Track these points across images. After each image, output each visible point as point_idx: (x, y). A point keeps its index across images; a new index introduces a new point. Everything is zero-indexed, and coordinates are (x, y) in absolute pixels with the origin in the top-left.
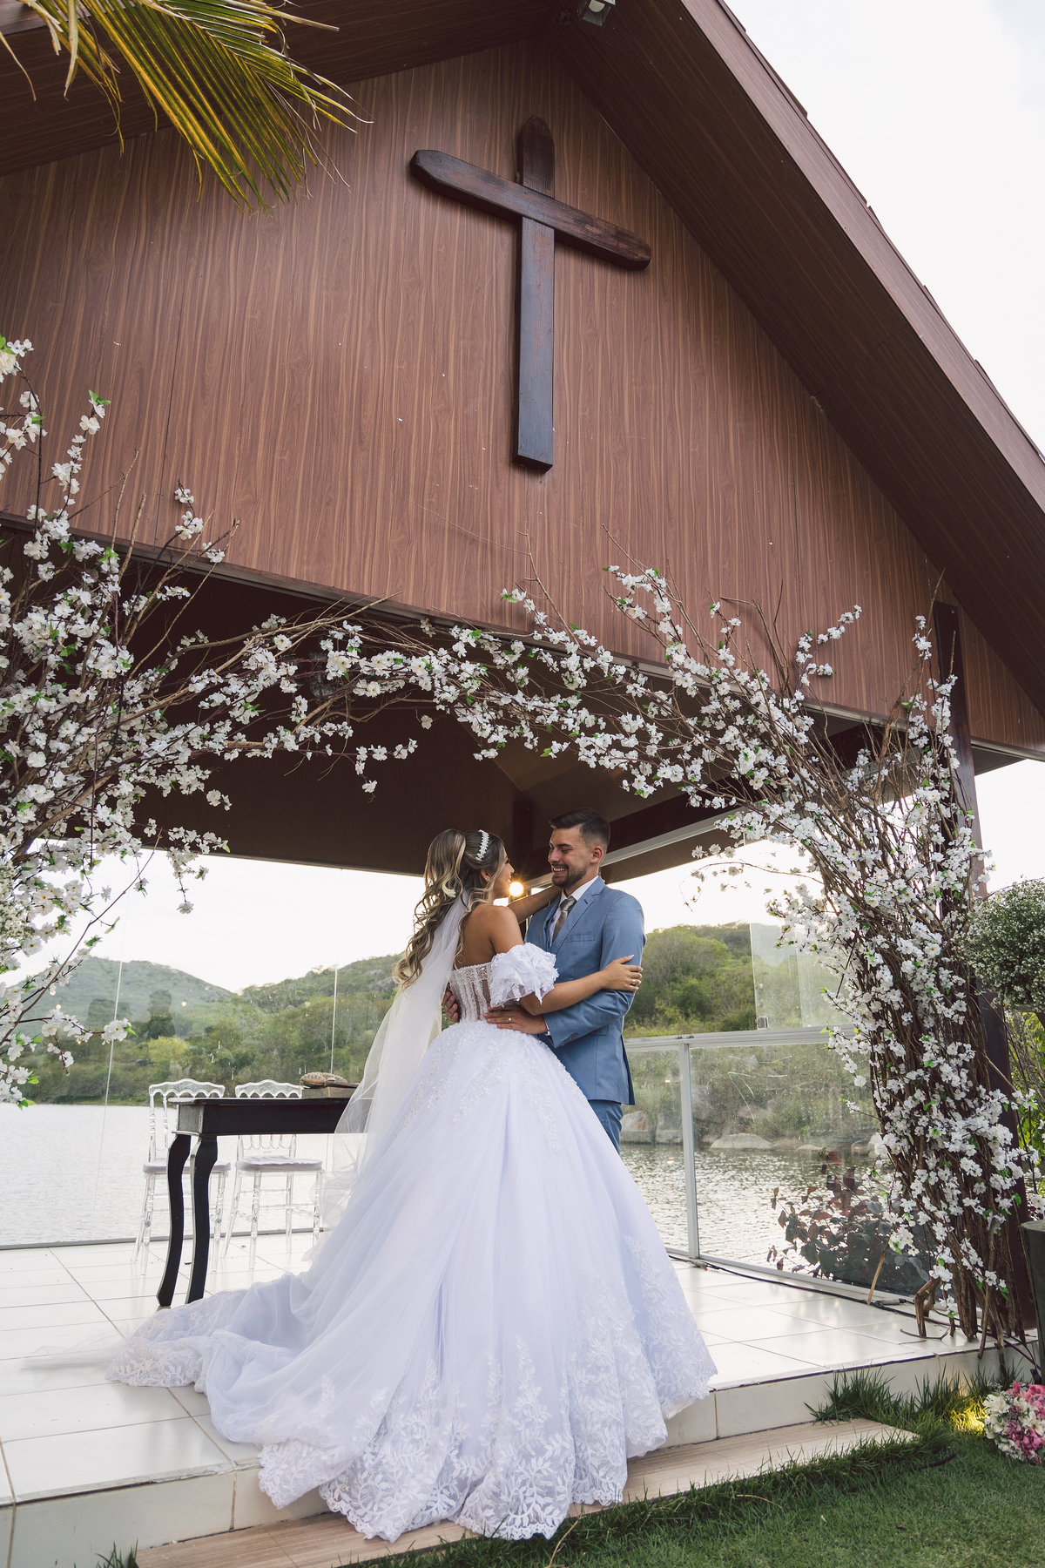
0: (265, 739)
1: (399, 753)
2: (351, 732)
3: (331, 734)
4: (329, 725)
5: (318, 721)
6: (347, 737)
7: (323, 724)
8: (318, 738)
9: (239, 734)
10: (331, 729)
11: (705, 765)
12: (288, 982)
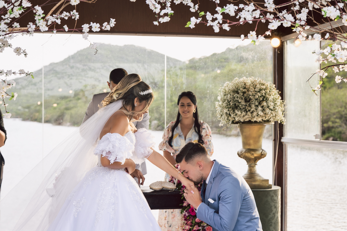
0: (28, 26)
1: (105, 27)
2: (77, 17)
3: (66, 18)
4: (65, 13)
5: (59, 12)
6: (76, 19)
7: (61, 13)
8: (59, 22)
9: (15, 23)
10: (66, 16)
11: (309, 13)
12: (214, 55)
